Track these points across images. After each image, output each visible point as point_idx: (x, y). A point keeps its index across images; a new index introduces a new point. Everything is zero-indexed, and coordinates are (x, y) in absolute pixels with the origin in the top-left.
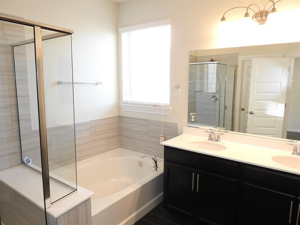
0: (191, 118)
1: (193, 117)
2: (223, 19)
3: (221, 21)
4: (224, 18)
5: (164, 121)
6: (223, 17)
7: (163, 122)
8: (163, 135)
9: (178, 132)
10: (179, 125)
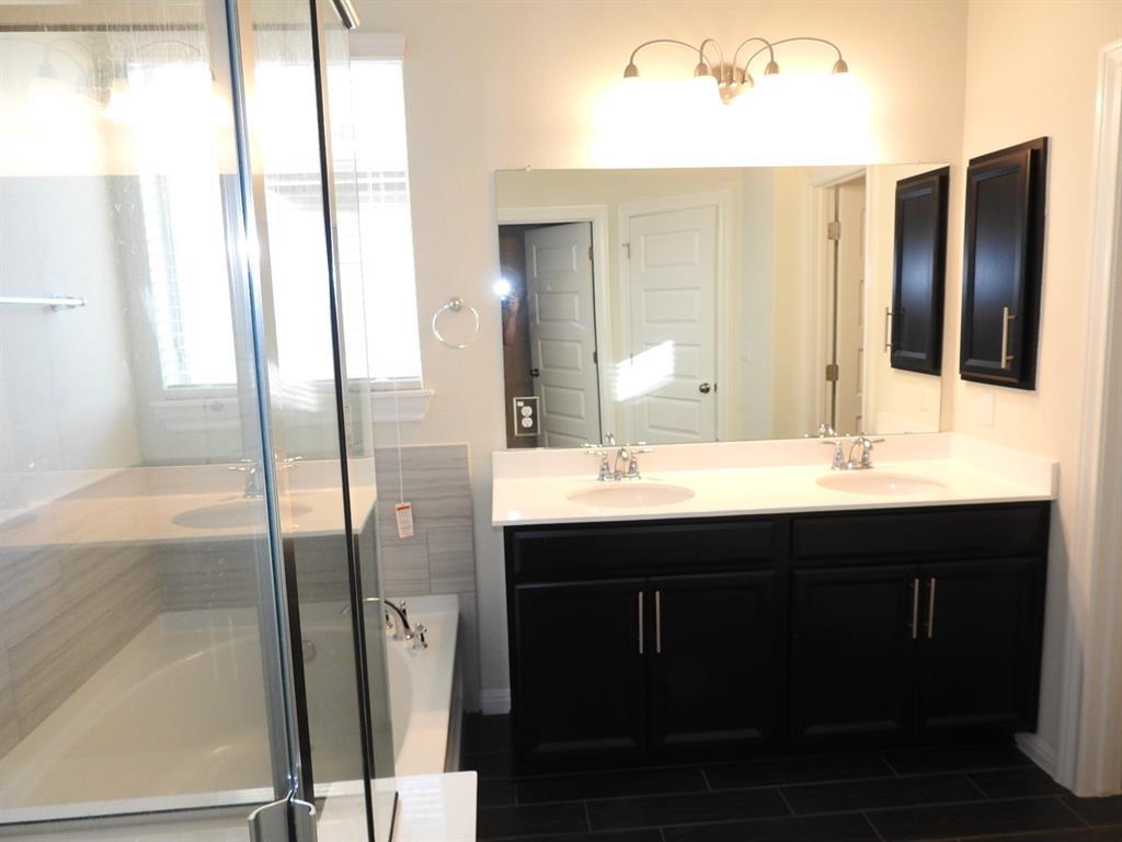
0: (520, 417)
1: (527, 411)
2: (631, 71)
3: (626, 76)
4: (634, 67)
5: (405, 446)
6: (628, 63)
7: (403, 449)
8: (408, 504)
9: (467, 478)
10: (469, 451)
